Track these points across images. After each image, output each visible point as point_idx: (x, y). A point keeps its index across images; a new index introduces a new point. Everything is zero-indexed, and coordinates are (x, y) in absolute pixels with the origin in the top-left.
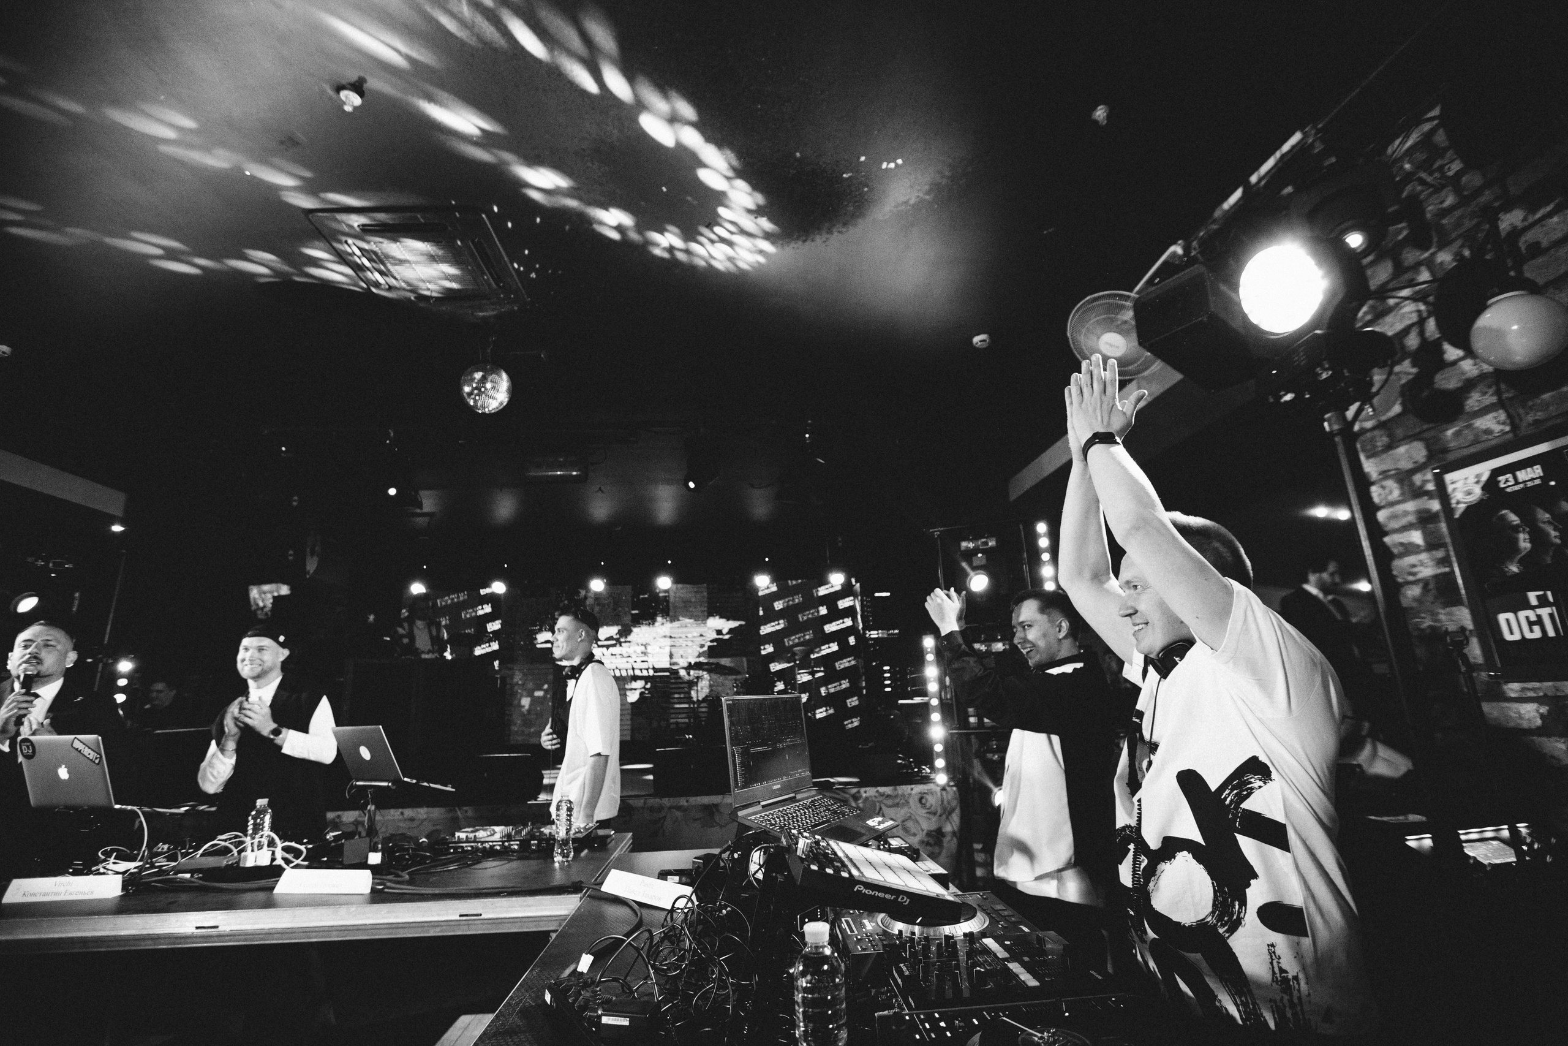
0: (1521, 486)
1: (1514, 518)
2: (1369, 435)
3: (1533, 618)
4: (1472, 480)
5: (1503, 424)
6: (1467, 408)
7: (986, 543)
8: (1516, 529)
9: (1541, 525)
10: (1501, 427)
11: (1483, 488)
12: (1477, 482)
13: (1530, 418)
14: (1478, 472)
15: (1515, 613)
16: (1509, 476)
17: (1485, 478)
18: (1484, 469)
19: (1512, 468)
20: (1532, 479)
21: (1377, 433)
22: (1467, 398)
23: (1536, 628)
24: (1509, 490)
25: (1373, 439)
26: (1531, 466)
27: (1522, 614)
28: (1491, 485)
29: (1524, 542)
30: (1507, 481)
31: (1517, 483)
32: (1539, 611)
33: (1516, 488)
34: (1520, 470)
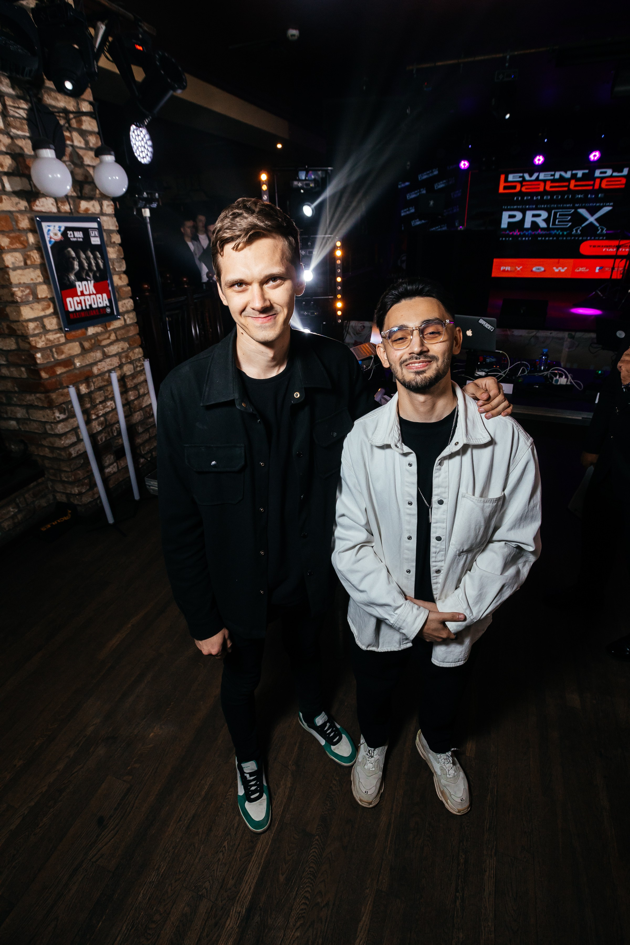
3: (79, 301)
8: (73, 258)
9: (82, 259)
15: (73, 298)
23: (80, 305)
26: (79, 231)
27: (76, 299)
29: (77, 267)
34: (75, 231)
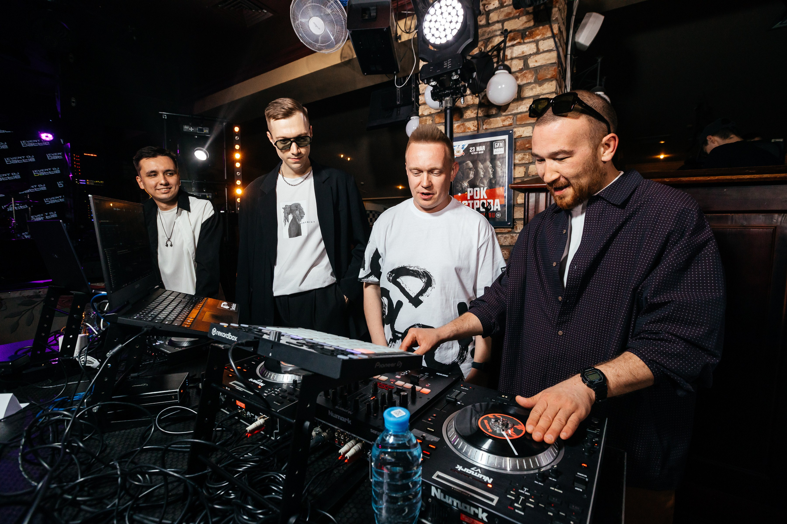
0: (477, 153)
1: (471, 165)
2: (424, 118)
4: (461, 147)
5: (475, 127)
6: (464, 117)
7: (202, 130)
10: (474, 128)
11: (464, 151)
12: (462, 148)
13: (484, 127)
14: (464, 144)
16: (474, 148)
17: (465, 147)
18: (466, 143)
19: (475, 145)
20: (481, 151)
21: (428, 118)
22: (465, 113)
24: (472, 153)
25: (426, 120)
28: (467, 150)
30: (473, 149)
31: (476, 151)
32: (469, 202)
33: (475, 153)
